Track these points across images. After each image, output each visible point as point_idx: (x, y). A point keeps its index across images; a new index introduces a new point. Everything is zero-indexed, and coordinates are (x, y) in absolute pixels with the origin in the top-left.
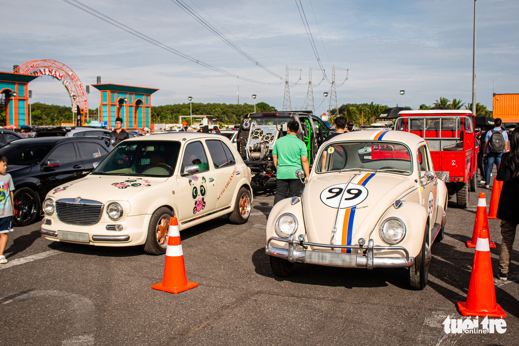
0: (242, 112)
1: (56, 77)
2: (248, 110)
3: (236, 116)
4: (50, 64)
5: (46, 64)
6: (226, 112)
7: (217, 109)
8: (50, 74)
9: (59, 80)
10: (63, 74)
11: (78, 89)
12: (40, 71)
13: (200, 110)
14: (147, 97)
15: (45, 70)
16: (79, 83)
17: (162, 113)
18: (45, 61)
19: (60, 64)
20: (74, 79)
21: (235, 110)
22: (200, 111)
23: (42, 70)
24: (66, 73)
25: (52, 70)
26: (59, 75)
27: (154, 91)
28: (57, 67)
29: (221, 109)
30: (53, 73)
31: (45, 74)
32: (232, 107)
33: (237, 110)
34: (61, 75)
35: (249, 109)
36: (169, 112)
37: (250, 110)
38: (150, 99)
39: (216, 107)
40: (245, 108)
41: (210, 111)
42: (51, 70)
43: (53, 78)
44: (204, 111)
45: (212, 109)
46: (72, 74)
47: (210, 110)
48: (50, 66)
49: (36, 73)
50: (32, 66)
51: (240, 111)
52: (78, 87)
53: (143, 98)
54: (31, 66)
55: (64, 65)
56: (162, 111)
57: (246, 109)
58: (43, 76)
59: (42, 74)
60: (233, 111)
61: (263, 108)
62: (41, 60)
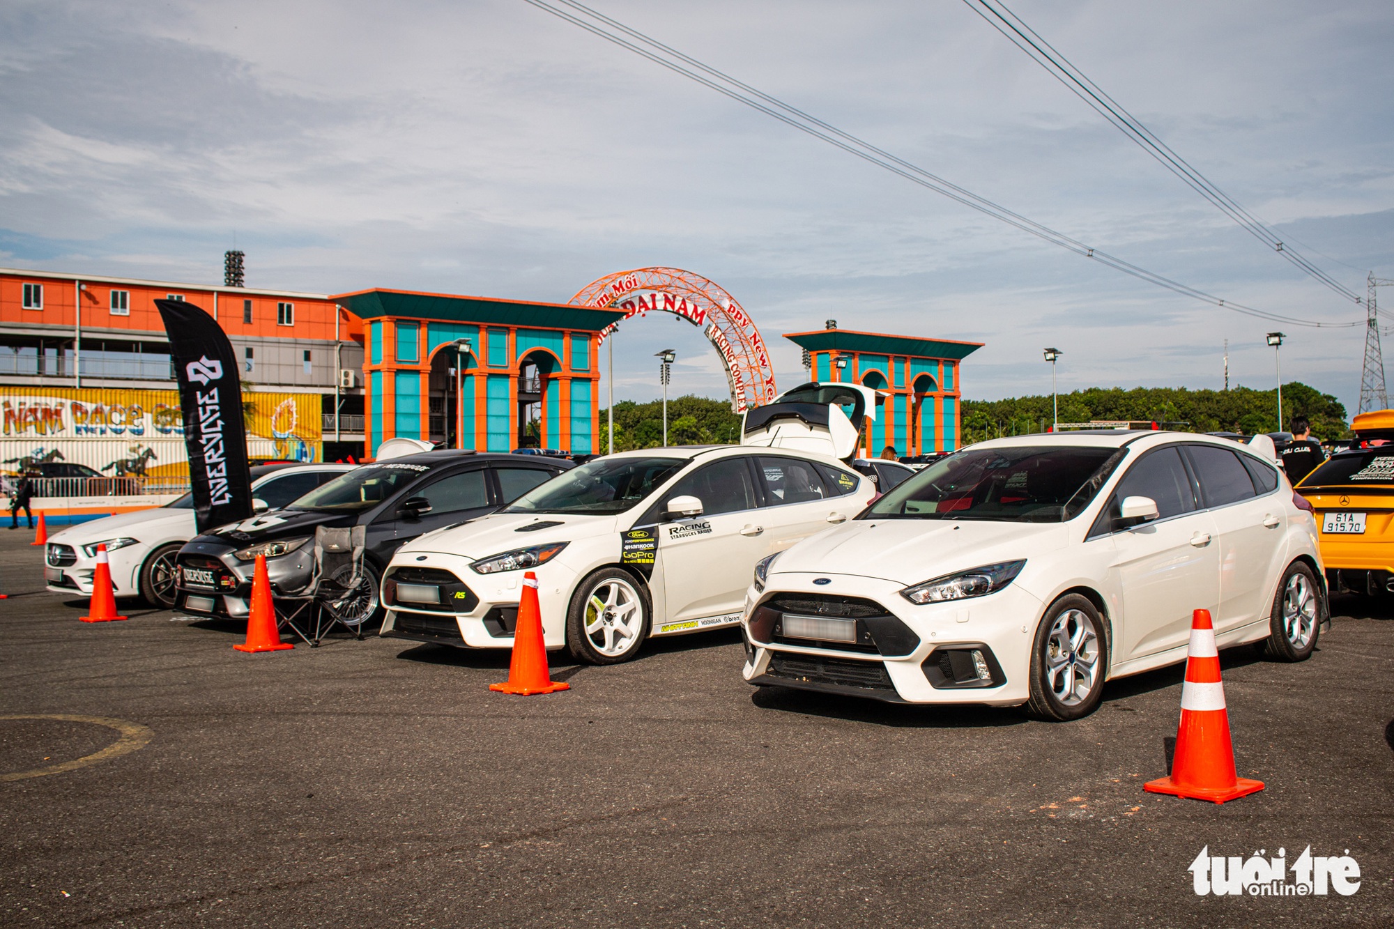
0: (1239, 413)
1: (685, 316)
2: (1255, 406)
3: (1220, 423)
4: (668, 280)
5: (656, 280)
6: (1192, 412)
7: (1163, 406)
8: (669, 308)
9: (696, 324)
10: (706, 308)
11: (748, 349)
12: (641, 299)
13: (1116, 408)
14: (949, 368)
15: (653, 296)
16: (749, 331)
17: (1011, 418)
18: (655, 270)
19: (697, 278)
20: (736, 320)
21: (1216, 406)
22: (1116, 411)
23: (647, 298)
24: (715, 304)
25: (674, 297)
26: (695, 310)
27: (969, 348)
28: (690, 287)
29: (1175, 405)
30: (678, 304)
31: (655, 308)
32: (1208, 399)
33: (1224, 408)
34: (700, 310)
35: (1258, 403)
36: (1030, 414)
37: (1261, 407)
38: (957, 374)
39: (1162, 401)
40: (1246, 400)
41: (1144, 412)
42: (670, 296)
43: (678, 319)
44: (1127, 410)
45: (1150, 406)
46: (731, 306)
47: (1145, 409)
48: (670, 286)
49: (628, 306)
50: (618, 286)
51: (1230, 409)
52: (749, 343)
53: (934, 372)
54: (614, 286)
55: (709, 281)
56: (1012, 413)
57: (1248, 402)
58: (647, 313)
59: (647, 308)
60: (1210, 409)
61: (1300, 399)
62: (644, 270)
